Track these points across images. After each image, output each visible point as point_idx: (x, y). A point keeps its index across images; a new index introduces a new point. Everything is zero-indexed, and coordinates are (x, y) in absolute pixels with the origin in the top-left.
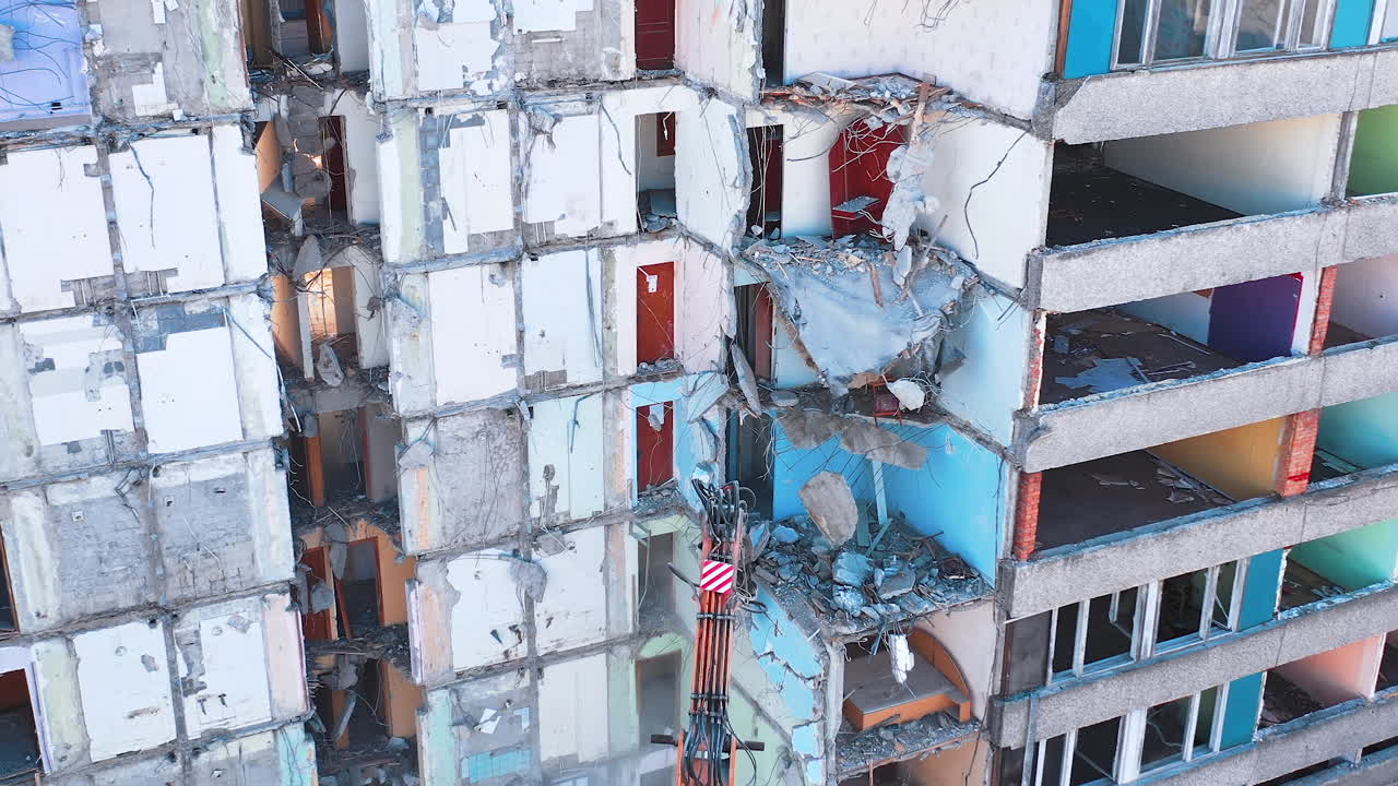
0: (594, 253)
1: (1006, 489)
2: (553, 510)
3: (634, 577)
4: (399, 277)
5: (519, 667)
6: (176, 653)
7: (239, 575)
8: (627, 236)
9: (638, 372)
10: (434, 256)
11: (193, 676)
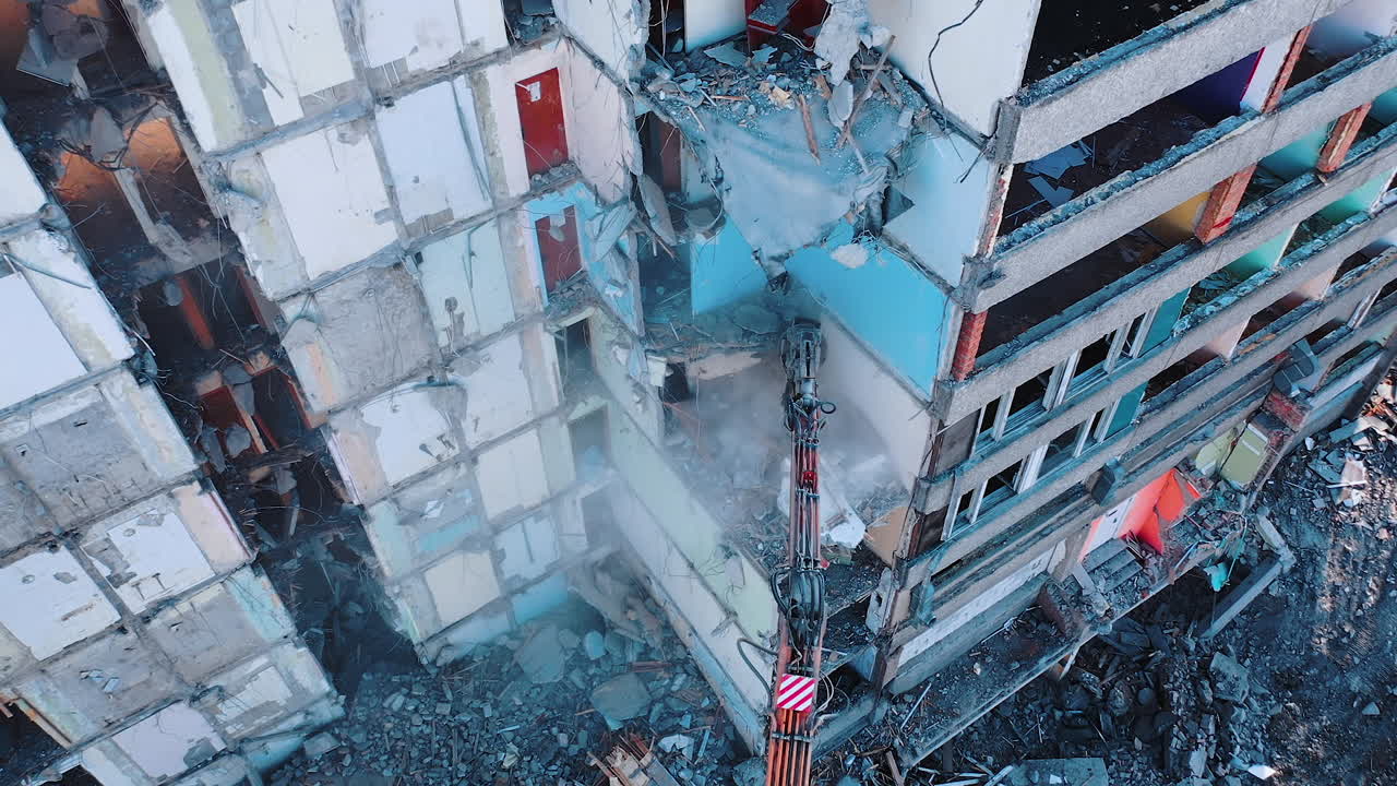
0: (461, 82)
1: (950, 324)
2: (462, 334)
3: (554, 364)
4: (224, 165)
5: (456, 463)
6: (91, 562)
7: (134, 483)
8: (498, 52)
9: (531, 188)
10: (262, 133)
11: (118, 571)
